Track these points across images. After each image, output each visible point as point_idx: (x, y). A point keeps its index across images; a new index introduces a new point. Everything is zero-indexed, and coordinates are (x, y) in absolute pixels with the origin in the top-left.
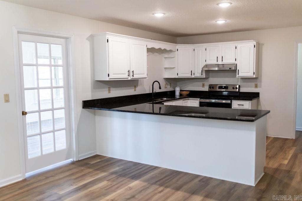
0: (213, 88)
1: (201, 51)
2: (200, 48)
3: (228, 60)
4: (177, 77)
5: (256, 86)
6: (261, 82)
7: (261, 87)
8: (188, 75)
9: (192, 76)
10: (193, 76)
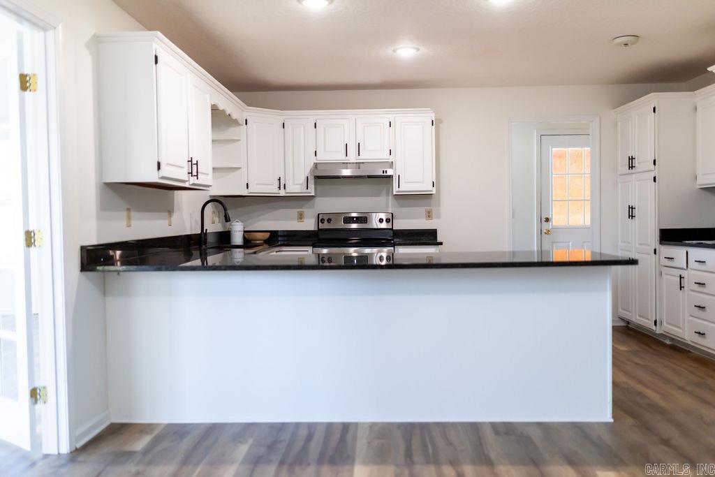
0: (329, 221)
1: (302, 128)
2: (300, 121)
3: (373, 153)
4: (245, 192)
5: (429, 215)
6: (439, 205)
7: (439, 217)
8: (272, 190)
9: (280, 191)
10: (282, 193)
